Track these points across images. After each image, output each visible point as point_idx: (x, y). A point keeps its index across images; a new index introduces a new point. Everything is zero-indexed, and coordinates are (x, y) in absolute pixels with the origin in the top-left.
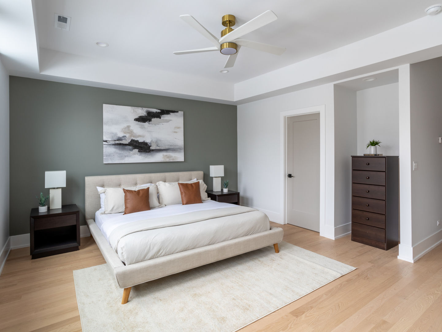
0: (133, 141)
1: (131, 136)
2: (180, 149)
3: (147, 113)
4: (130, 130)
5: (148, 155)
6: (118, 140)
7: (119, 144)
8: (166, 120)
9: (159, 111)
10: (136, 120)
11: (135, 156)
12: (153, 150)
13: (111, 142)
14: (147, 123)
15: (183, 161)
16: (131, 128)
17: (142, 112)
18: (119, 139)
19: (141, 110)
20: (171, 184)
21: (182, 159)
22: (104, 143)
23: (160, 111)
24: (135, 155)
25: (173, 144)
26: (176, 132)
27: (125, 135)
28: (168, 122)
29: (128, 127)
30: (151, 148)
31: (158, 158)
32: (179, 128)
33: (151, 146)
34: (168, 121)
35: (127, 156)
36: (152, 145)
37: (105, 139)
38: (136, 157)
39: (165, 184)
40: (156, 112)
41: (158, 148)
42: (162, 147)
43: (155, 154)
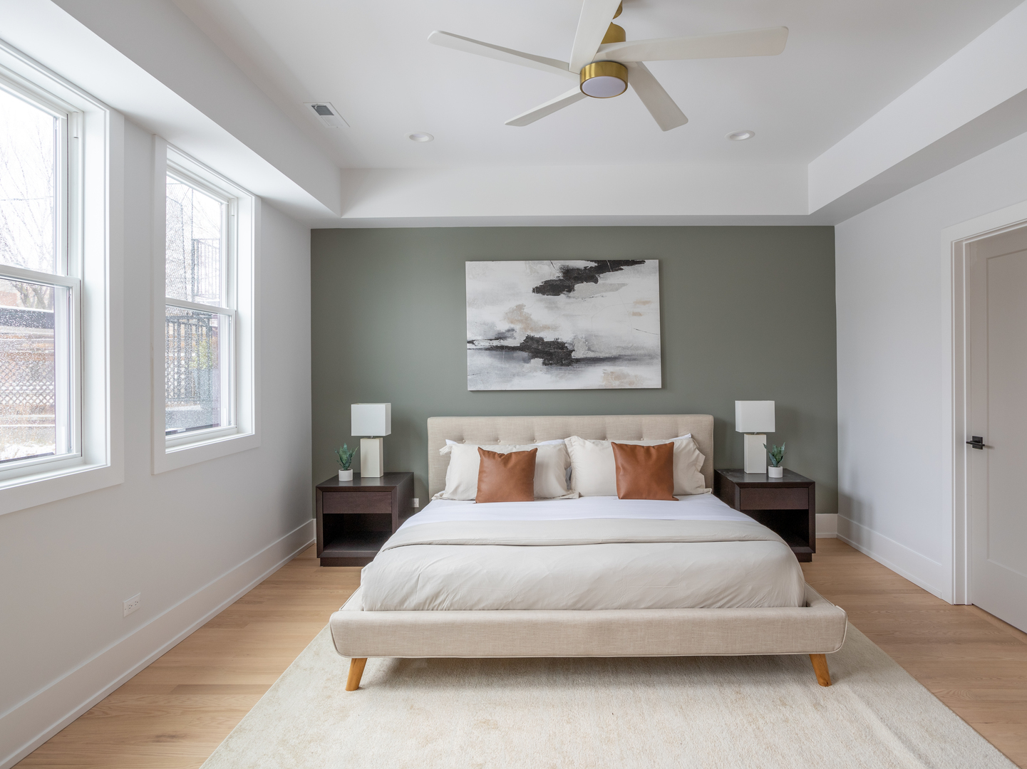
0: (529, 339)
1: (525, 329)
2: (651, 356)
3: (564, 273)
4: (524, 314)
5: (567, 372)
6: (496, 339)
7: (501, 349)
8: (611, 285)
9: (594, 264)
10: (538, 290)
11: (535, 374)
12: (578, 361)
13: (482, 344)
14: (562, 295)
15: (660, 386)
16: (526, 310)
17: (550, 271)
18: (500, 337)
19: (549, 266)
20: (597, 445)
21: (657, 383)
22: (469, 346)
23: (596, 265)
24: (537, 371)
25: (631, 345)
26: (639, 314)
27: (512, 326)
28: (617, 290)
29: (520, 308)
30: (574, 355)
31: (593, 378)
32: (645, 303)
33: (574, 350)
34: (616, 288)
35: (518, 374)
36: (576, 349)
37: (470, 337)
38: (538, 377)
39: (584, 443)
40: (585, 268)
41: (591, 355)
42: (601, 352)
43: (583, 369)
